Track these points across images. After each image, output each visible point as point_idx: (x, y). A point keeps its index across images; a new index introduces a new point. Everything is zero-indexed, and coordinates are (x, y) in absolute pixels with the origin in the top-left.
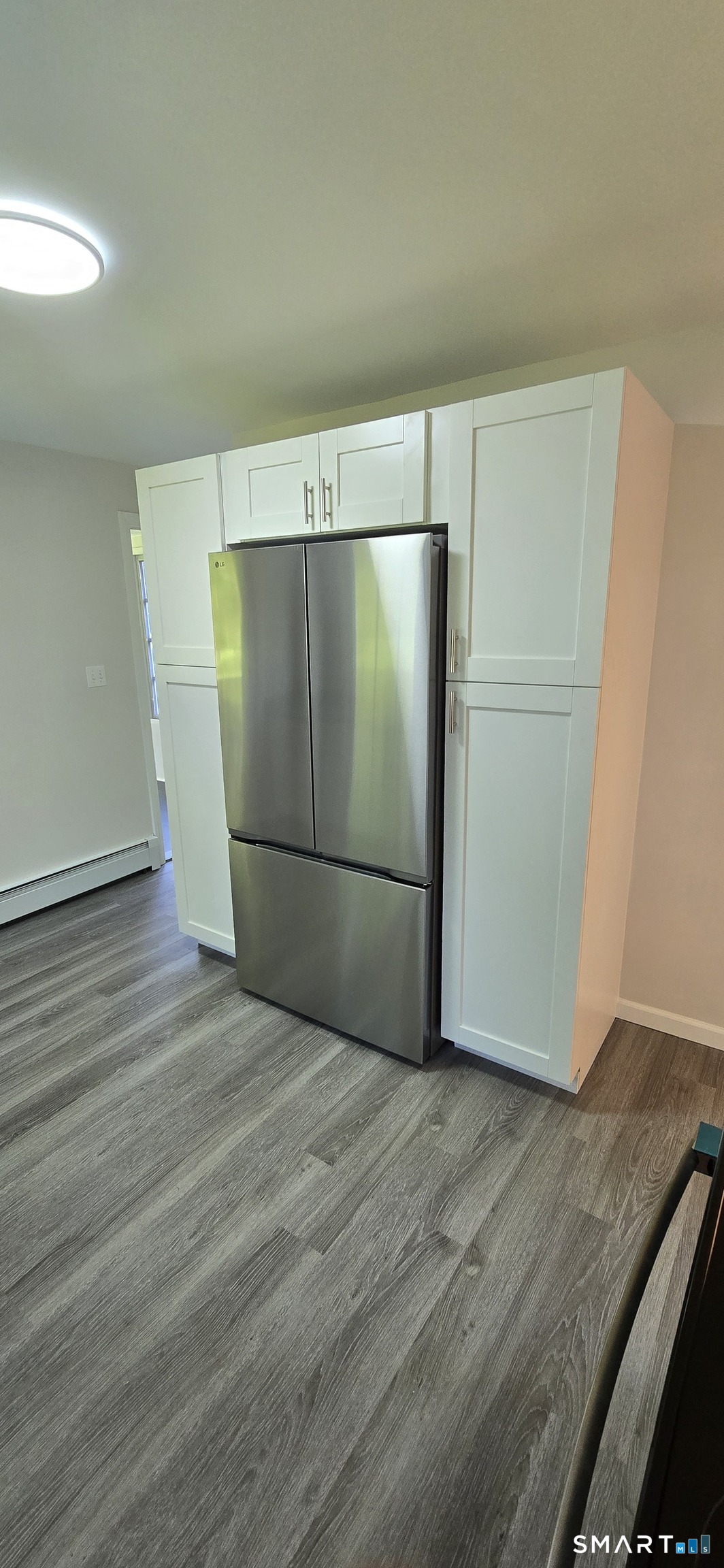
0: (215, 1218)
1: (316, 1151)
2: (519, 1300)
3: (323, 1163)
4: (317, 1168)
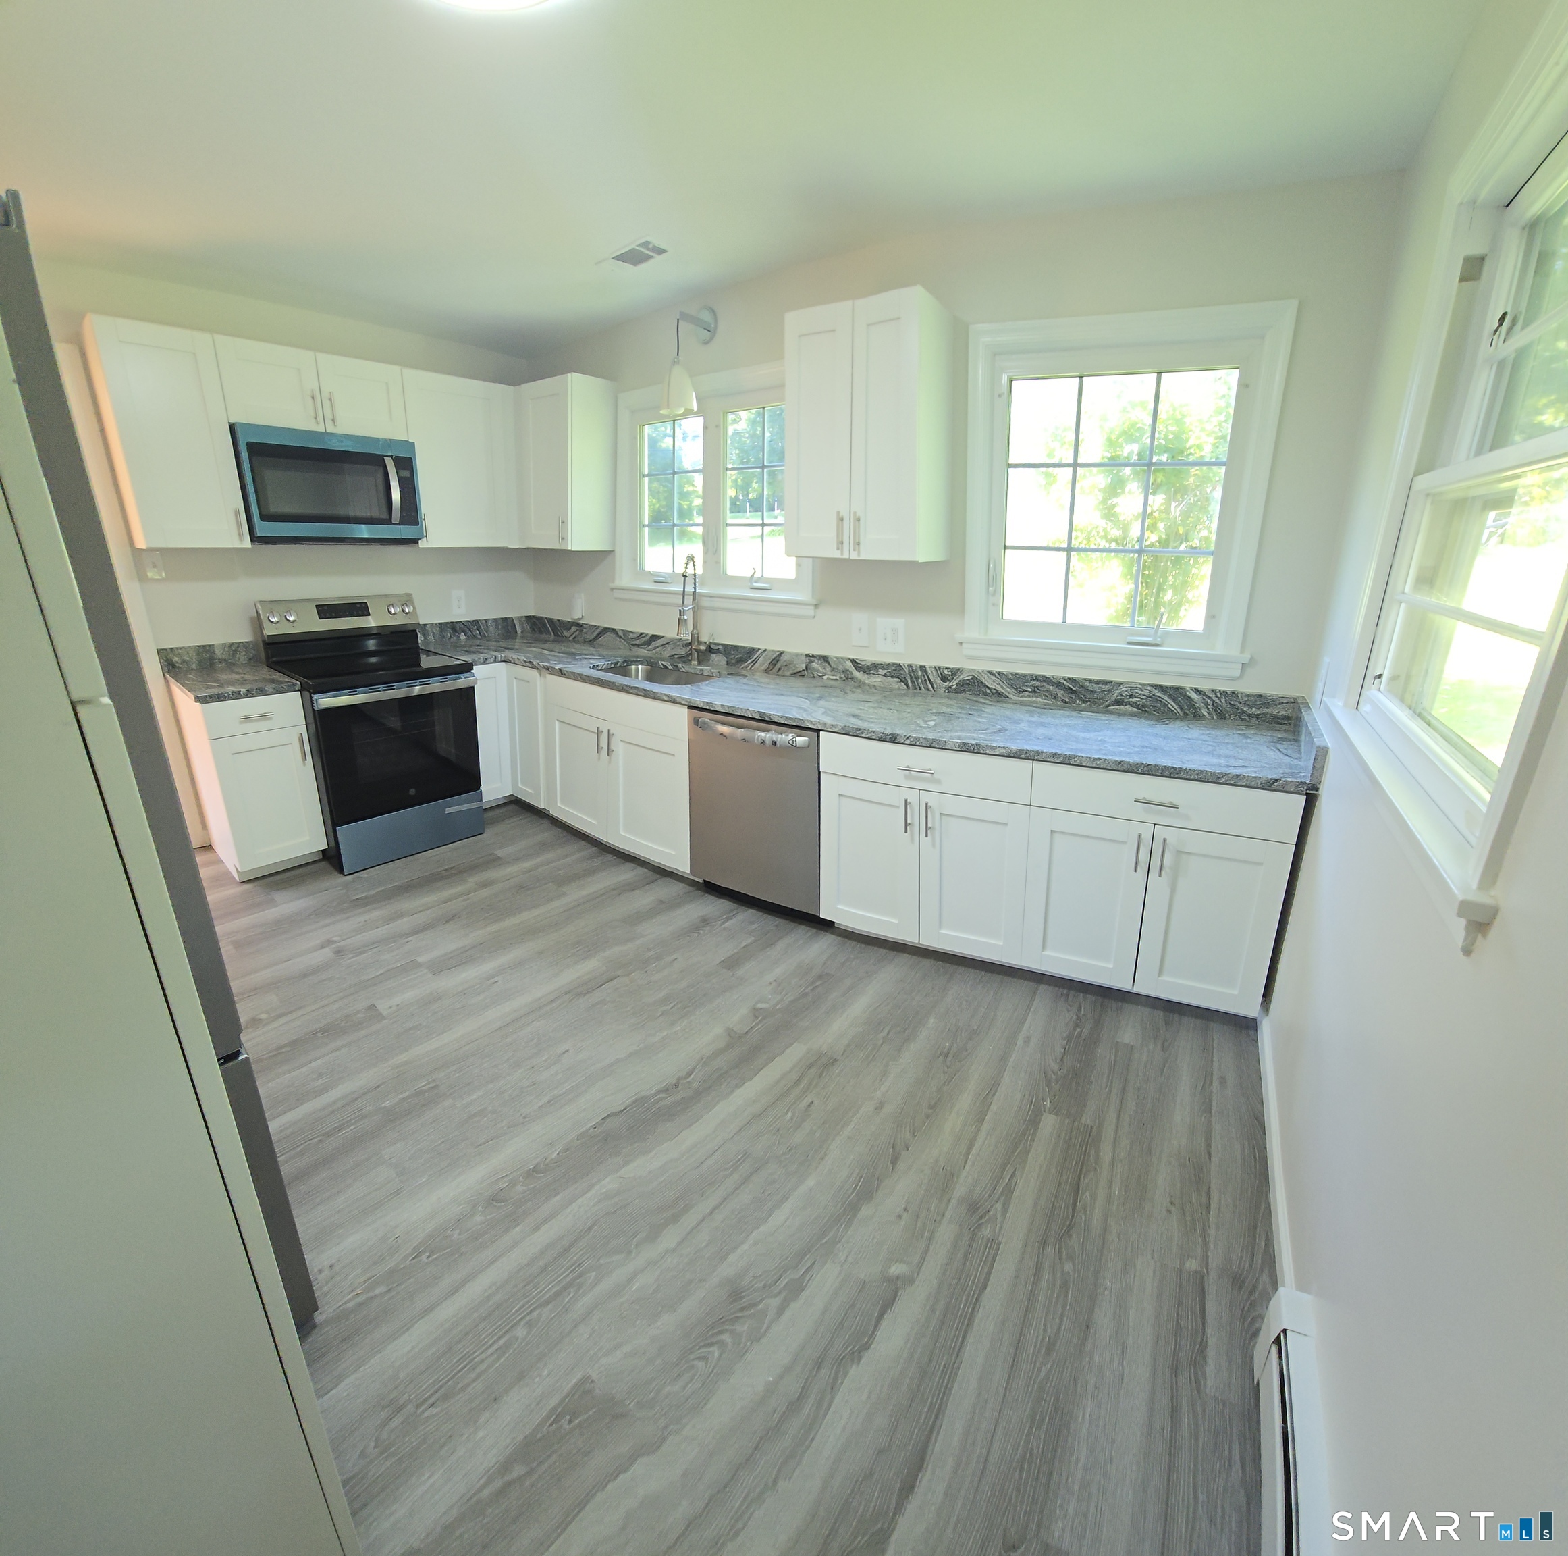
0: (477, 989)
1: (380, 1017)
2: (326, 926)
3: (379, 1007)
4: (383, 1007)
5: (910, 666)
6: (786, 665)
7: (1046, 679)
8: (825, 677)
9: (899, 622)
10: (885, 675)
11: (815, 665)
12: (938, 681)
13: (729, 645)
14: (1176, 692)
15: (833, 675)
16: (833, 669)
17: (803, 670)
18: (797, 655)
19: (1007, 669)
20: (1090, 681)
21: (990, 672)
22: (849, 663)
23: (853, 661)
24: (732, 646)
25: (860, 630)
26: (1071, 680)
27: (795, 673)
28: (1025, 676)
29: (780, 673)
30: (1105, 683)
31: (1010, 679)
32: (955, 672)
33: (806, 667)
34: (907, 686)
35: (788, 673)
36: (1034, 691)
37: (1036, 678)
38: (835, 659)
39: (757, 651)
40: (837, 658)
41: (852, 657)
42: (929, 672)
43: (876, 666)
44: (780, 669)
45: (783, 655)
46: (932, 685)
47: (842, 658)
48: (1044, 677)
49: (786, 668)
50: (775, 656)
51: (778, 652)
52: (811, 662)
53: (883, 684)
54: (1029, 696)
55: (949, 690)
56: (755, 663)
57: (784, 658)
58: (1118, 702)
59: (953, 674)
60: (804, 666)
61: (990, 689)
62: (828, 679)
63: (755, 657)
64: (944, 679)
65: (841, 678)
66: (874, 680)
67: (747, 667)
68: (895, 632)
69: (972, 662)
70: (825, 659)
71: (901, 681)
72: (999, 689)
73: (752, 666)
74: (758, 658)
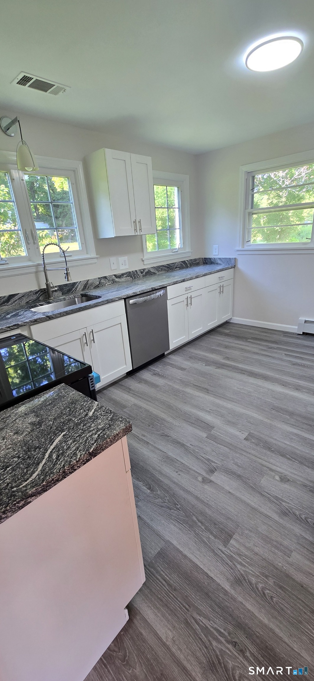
0: (217, 413)
1: (251, 435)
2: (188, 492)
3: (245, 437)
4: (242, 435)
5: (133, 271)
6: (91, 285)
7: (163, 266)
8: (106, 285)
9: (126, 258)
10: (126, 277)
11: (102, 281)
12: (140, 274)
13: (62, 285)
14: (184, 262)
15: (109, 283)
16: (109, 280)
17: (98, 284)
18: (95, 279)
19: (155, 265)
20: (171, 264)
21: (152, 267)
22: (114, 276)
23: (115, 275)
24: (63, 285)
25: (113, 263)
26: (167, 264)
27: (95, 287)
28: (159, 266)
29: (89, 289)
30: (173, 263)
31: (156, 268)
32: (144, 270)
33: (99, 283)
34: (132, 278)
35: (92, 288)
36: (161, 270)
37: (161, 266)
38: (109, 277)
39: (77, 283)
40: (109, 276)
41: (114, 274)
42: (138, 272)
43: (123, 275)
44: (88, 287)
45: (89, 281)
46: (139, 276)
47: (111, 275)
48: (163, 265)
49: (91, 286)
50: (86, 282)
51: (86, 280)
52: (101, 280)
53: (126, 280)
54: (160, 272)
55: (143, 276)
56: (77, 289)
57: (89, 282)
58: (176, 268)
59: (144, 271)
60: (98, 283)
61: (152, 272)
62: (107, 285)
63: (76, 286)
64: (142, 273)
65: (111, 283)
66: (123, 279)
67: (73, 292)
68: (125, 261)
69: (147, 266)
70: (105, 277)
71: (131, 277)
72: (154, 272)
73: (75, 291)
74: (78, 286)
